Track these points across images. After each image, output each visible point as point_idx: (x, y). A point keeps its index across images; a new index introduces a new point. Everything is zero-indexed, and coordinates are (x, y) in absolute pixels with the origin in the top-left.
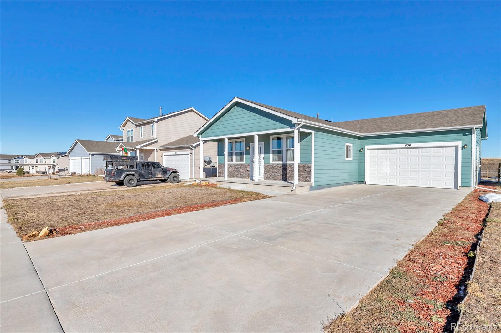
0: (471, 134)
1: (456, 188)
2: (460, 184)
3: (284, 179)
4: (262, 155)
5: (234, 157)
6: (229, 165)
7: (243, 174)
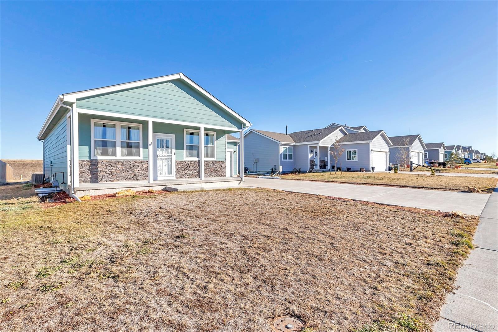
0: (236, 146)
2: (233, 174)
3: (200, 177)
4: (172, 150)
5: (119, 150)
6: (105, 161)
7: (140, 174)
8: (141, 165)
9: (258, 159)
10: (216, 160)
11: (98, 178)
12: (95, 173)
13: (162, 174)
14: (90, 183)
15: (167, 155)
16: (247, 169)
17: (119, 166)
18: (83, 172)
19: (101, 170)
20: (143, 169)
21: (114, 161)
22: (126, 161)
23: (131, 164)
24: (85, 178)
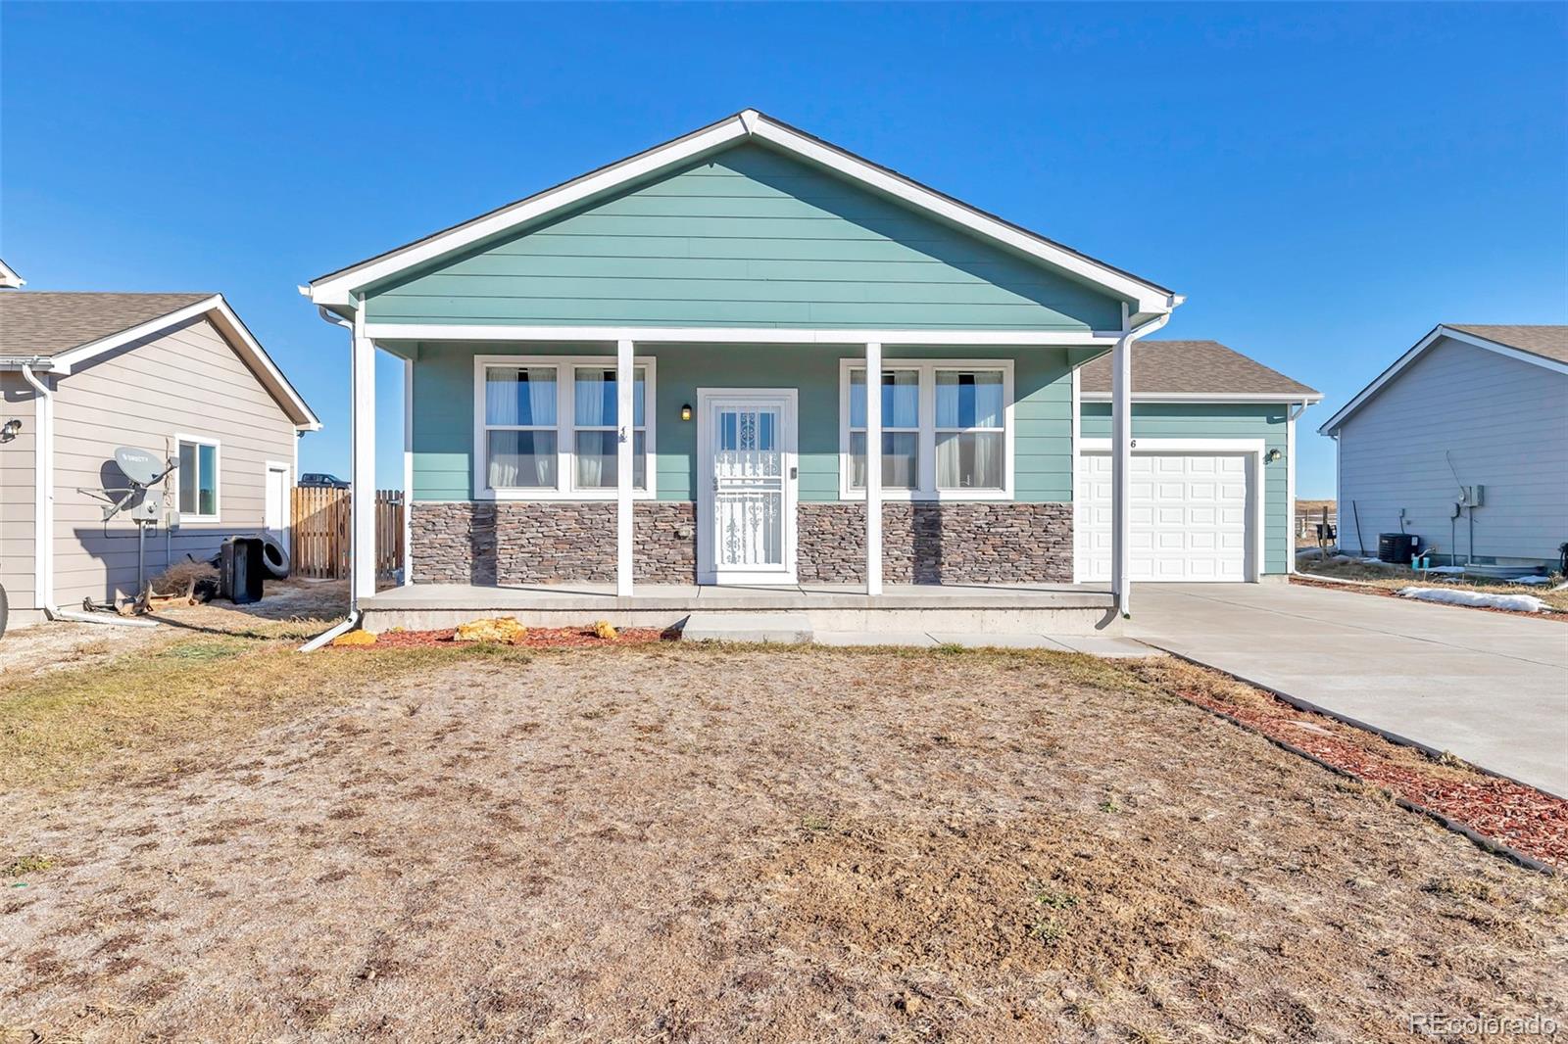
0: (1285, 420)
1: (1250, 578)
2: (1261, 568)
4: (783, 455)
5: (566, 462)
6: (517, 506)
7: (646, 557)
8: (646, 520)
9: (1481, 488)
10: (1012, 497)
11: (496, 566)
12: (485, 551)
13: (742, 559)
14: (469, 585)
15: (765, 481)
16: (1415, 542)
17: (569, 523)
18: (450, 543)
19: (506, 538)
20: (655, 537)
21: (550, 506)
22: (594, 505)
23: (611, 516)
24: (454, 566)
